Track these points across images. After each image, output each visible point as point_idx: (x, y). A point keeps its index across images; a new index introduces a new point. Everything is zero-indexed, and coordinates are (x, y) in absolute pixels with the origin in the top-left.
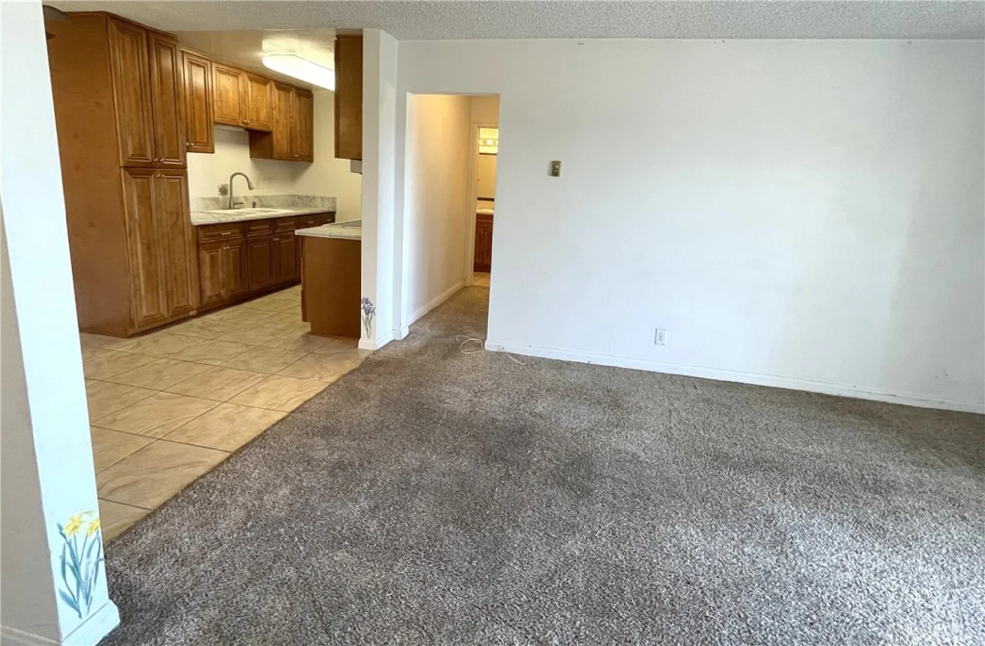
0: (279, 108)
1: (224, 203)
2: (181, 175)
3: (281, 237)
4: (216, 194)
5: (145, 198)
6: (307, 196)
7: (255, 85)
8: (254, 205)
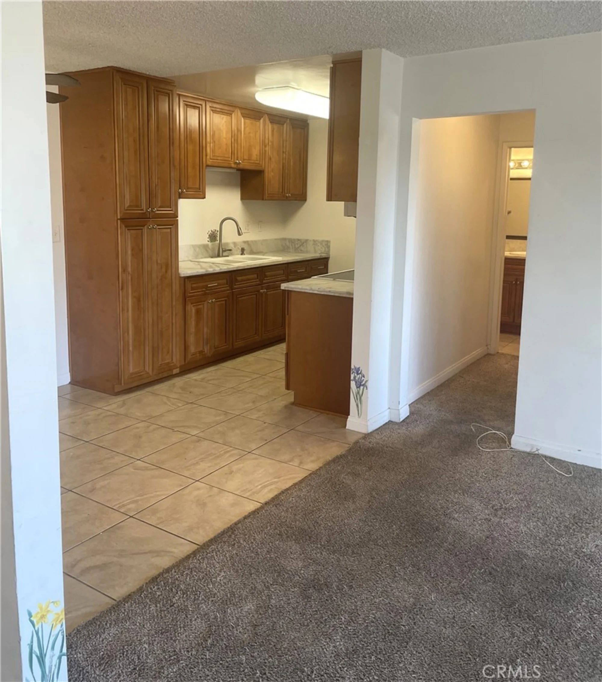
0: (272, 142)
1: (213, 249)
2: (172, 225)
3: (268, 288)
4: (205, 240)
5: (138, 251)
6: (299, 240)
7: (248, 121)
8: (243, 252)
